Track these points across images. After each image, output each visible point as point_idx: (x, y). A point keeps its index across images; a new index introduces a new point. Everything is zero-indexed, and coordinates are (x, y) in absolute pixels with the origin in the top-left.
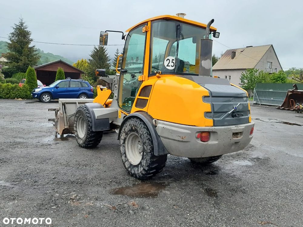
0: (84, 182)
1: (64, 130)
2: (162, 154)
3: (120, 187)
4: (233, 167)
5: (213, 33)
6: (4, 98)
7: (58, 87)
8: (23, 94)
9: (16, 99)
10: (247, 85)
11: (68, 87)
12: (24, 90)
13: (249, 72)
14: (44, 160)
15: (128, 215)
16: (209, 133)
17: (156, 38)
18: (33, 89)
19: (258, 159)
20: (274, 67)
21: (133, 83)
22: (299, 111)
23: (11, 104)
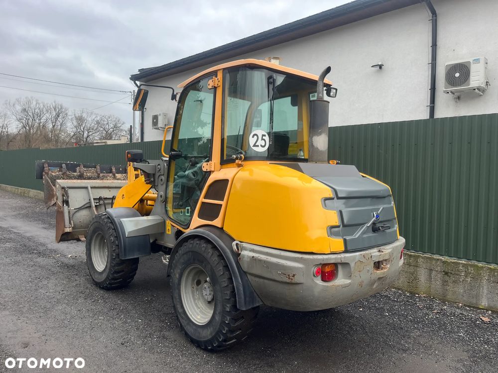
1: (63, 235)
5: (326, 90)
16: (335, 265)
17: (232, 99)
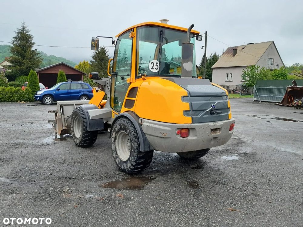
0: (77, 177)
1: (62, 131)
2: (147, 150)
3: (110, 181)
4: (219, 162)
5: (196, 37)
6: (7, 102)
7: (60, 90)
8: (26, 96)
9: (19, 102)
10: (248, 82)
11: (69, 89)
12: (26, 93)
13: (250, 69)
14: (42, 159)
15: (114, 205)
16: (188, 129)
18: (36, 92)
19: (245, 154)
20: (275, 64)
21: (124, 84)
22: (297, 107)
23: (14, 107)
